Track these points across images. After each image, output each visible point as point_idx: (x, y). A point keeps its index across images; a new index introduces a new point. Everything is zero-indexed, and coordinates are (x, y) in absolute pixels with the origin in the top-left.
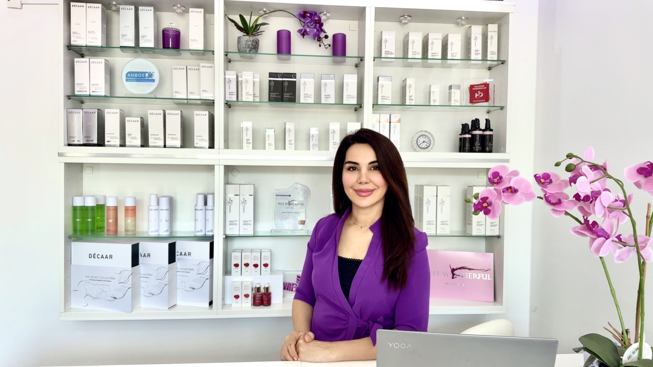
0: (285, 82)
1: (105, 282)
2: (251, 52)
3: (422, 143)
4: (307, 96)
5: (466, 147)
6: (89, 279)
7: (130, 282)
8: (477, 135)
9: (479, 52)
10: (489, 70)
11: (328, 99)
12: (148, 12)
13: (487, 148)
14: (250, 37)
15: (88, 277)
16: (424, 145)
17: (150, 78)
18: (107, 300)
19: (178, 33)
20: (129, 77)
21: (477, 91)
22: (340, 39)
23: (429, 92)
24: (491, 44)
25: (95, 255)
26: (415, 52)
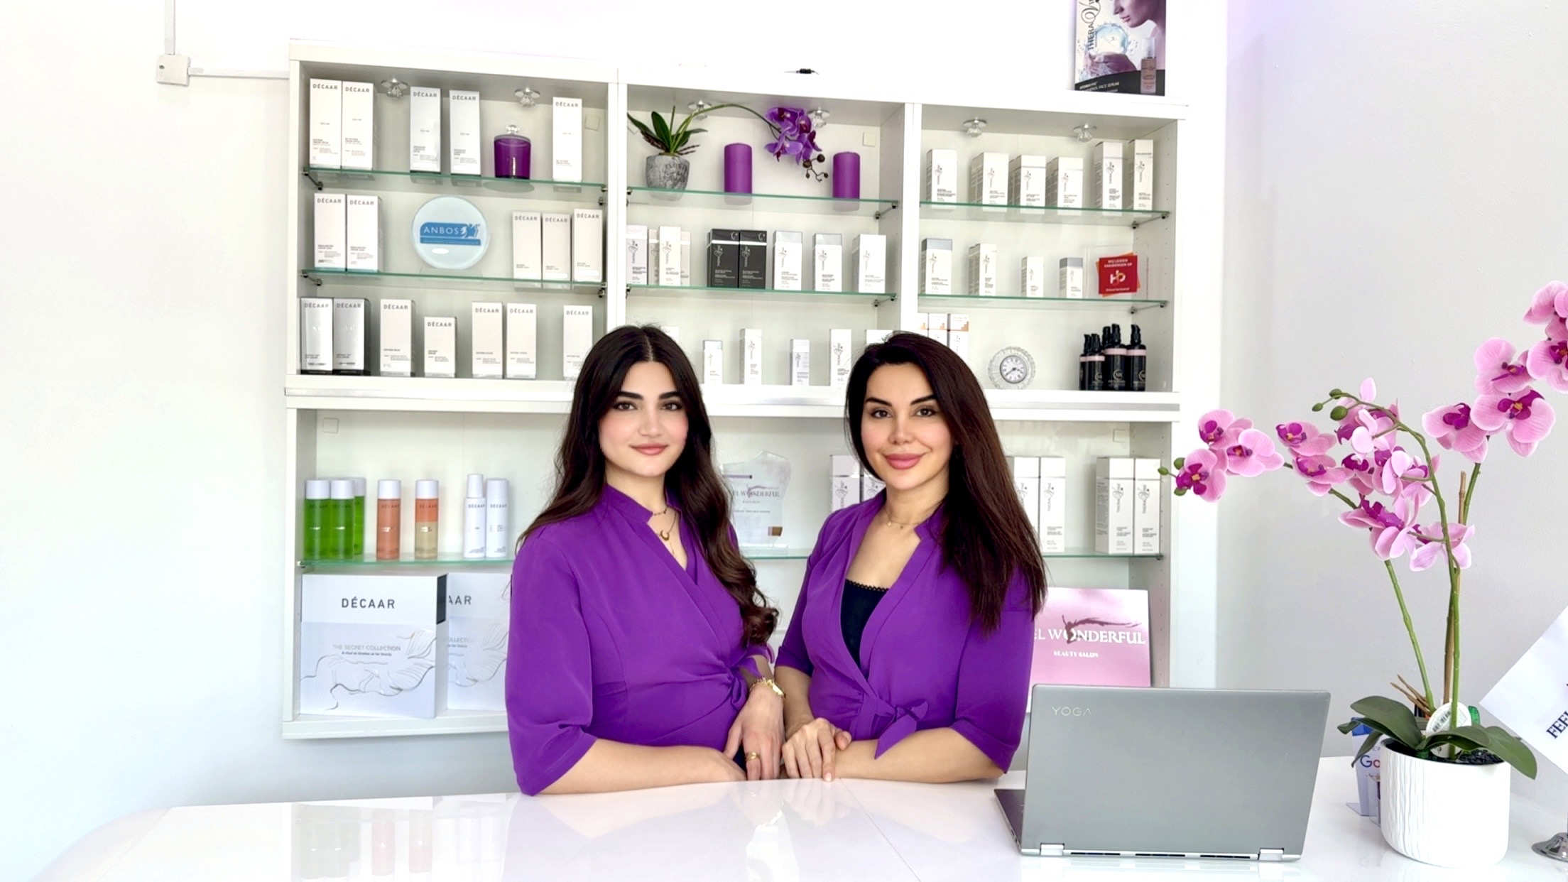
0: (744, 249)
1: (377, 656)
2: (676, 188)
3: (1010, 372)
4: (789, 276)
5: (1094, 380)
6: (342, 651)
7: (433, 655)
8: (1115, 358)
9: (1117, 194)
10: (1134, 228)
11: (829, 283)
12: (468, 101)
13: (1136, 383)
14: (673, 159)
15: (340, 647)
16: (1014, 376)
17: (470, 238)
18: (381, 694)
19: (525, 145)
20: (427, 234)
21: (1113, 271)
22: (848, 163)
23: (1023, 271)
24: (1141, 178)
25: (354, 601)
26: (996, 192)
